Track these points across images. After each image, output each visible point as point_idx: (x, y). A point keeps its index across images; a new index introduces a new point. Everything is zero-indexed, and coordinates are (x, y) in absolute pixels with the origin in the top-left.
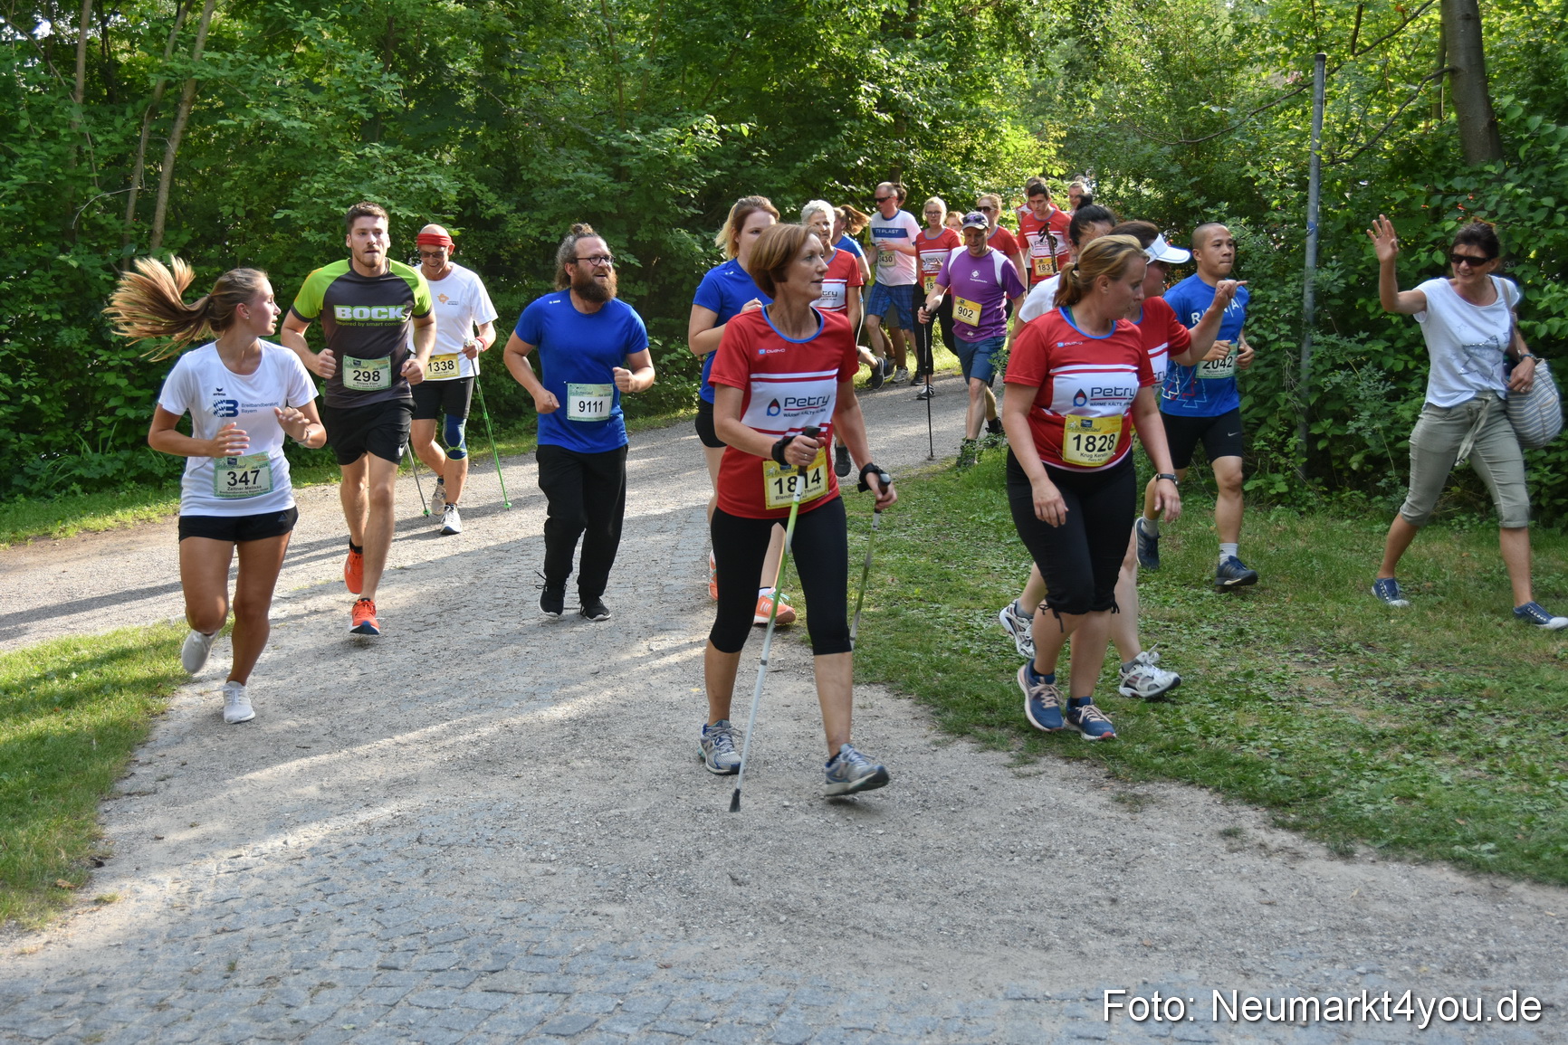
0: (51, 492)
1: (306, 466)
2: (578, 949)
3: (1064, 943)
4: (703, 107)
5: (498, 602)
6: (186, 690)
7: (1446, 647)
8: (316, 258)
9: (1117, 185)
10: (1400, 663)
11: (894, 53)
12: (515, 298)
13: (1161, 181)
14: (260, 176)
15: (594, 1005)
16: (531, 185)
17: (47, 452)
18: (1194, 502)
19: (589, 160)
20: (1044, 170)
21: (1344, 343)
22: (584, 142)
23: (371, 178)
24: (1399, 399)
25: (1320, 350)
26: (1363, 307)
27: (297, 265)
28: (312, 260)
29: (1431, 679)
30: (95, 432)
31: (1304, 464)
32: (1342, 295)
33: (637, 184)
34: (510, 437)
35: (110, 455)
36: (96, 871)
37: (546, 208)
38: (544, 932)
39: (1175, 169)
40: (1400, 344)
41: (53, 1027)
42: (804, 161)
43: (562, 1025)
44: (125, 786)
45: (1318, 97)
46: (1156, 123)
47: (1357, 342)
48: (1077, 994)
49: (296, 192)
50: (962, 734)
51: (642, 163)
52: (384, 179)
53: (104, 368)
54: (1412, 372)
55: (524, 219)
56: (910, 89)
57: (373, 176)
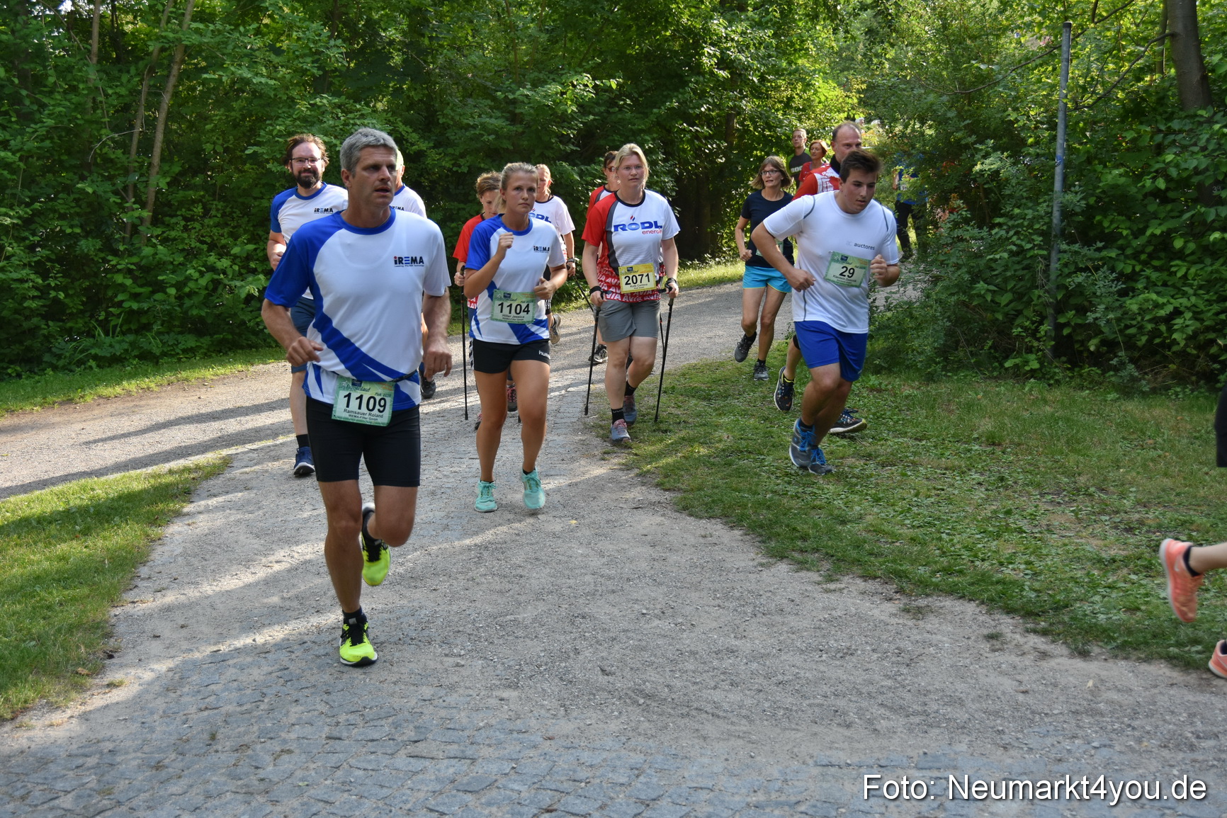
0: (73, 367)
2: (481, 724)
3: (861, 722)
4: (580, 65)
6: (176, 520)
7: (1164, 490)
9: (906, 127)
10: (1127, 503)
11: (730, 23)
13: (940, 123)
14: (235, 120)
15: (494, 768)
16: (446, 127)
17: (70, 335)
18: (965, 376)
19: (491, 108)
20: (848, 115)
21: (1085, 251)
22: (487, 93)
23: (321, 122)
24: (1127, 295)
25: (1066, 256)
26: (1100, 223)
27: (263, 190)
28: (274, 186)
29: (1152, 516)
30: (107, 320)
31: (1053, 346)
32: (1083, 213)
33: (529, 127)
35: (119, 338)
36: (107, 662)
37: (457, 145)
38: (454, 710)
39: (952, 114)
40: (1129, 251)
41: (75, 783)
42: (660, 108)
43: (469, 784)
44: (130, 596)
45: (1065, 56)
46: (937, 78)
47: (1095, 250)
48: (871, 762)
49: (262, 133)
50: (782, 558)
51: (532, 111)
52: (331, 122)
53: (114, 270)
54: (1138, 274)
55: (440, 154)
56: (743, 51)
57: (322, 120)
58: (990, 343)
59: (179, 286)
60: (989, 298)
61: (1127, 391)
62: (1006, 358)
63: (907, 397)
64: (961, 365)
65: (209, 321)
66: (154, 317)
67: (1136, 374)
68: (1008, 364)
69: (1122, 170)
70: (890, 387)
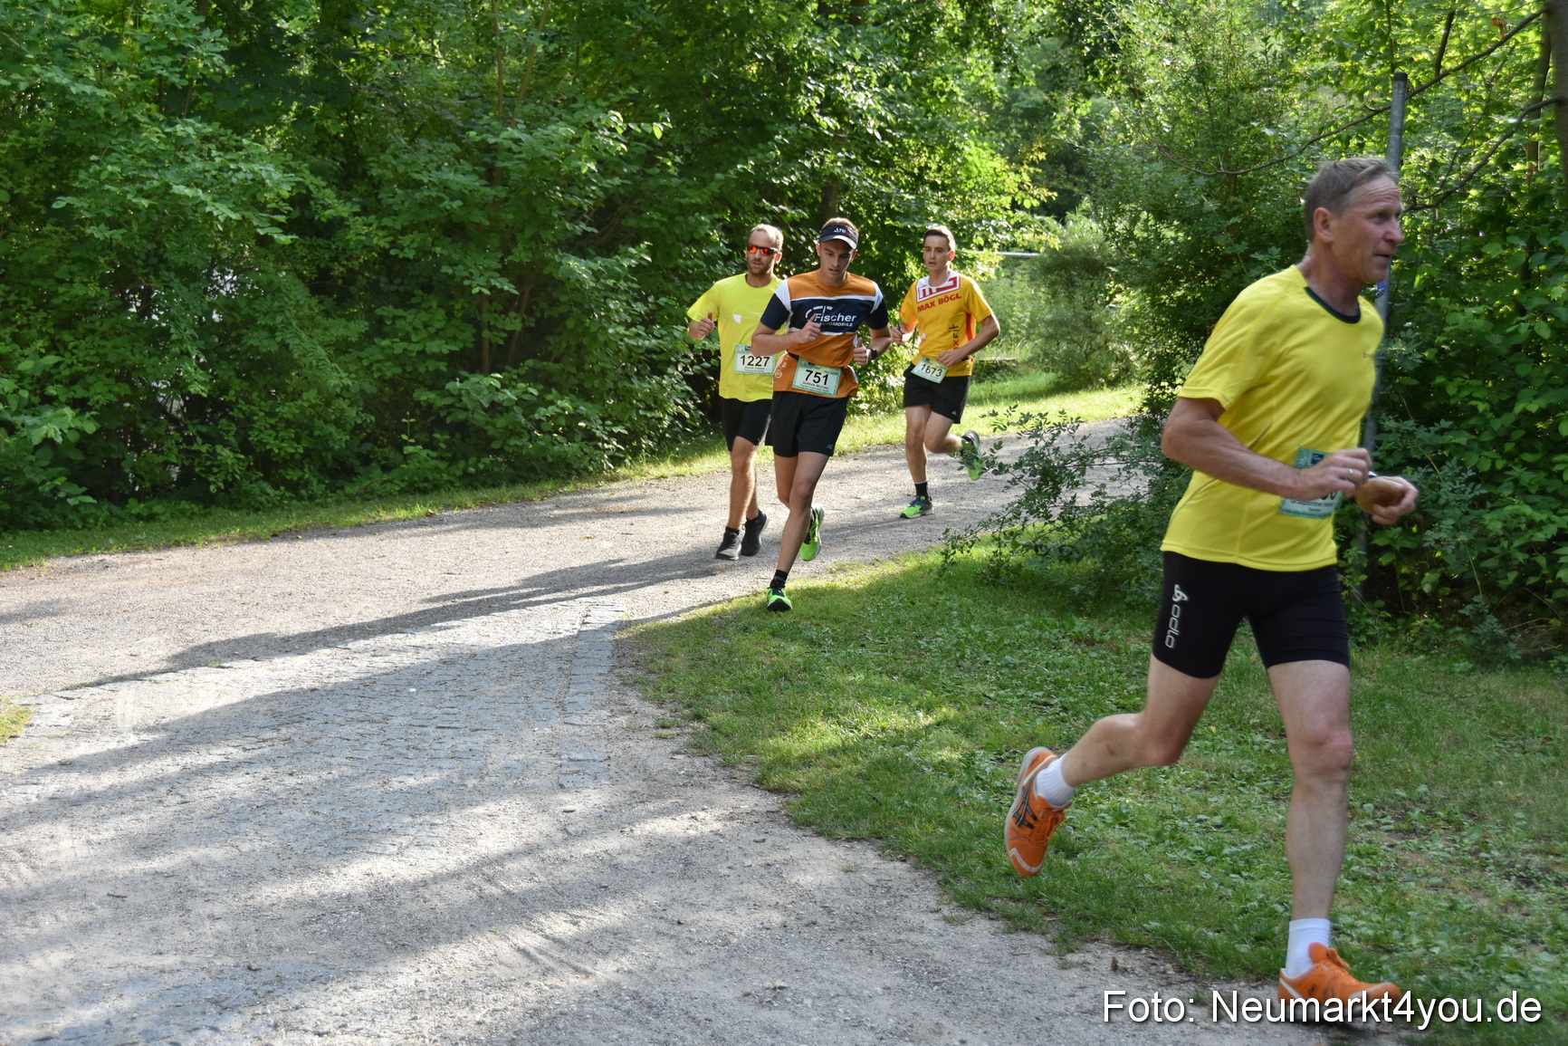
1: (76, 528)
4: (605, 99)
5: (350, 715)
8: (102, 260)
9: (1134, 222)
11: (844, 39)
12: (352, 325)
13: (1183, 221)
16: (377, 185)
19: (457, 157)
20: (1013, 200)
21: (1421, 433)
23: (183, 162)
24: (1482, 506)
25: (1391, 438)
26: (1442, 388)
27: (75, 268)
28: (92, 264)
31: (1363, 582)
32: (1415, 372)
33: (515, 190)
34: (339, 503)
37: (396, 214)
39: (1211, 205)
40: (1486, 437)
42: (725, 172)
45: (1397, 125)
47: (1436, 433)
49: (82, 175)
50: (982, 909)
51: (523, 166)
52: (199, 165)
54: (1501, 473)
55: (370, 225)
56: (861, 89)
57: (183, 160)
61: (1486, 659)
63: (1139, 654)
67: (1501, 632)
69: (1481, 309)
70: (1107, 637)
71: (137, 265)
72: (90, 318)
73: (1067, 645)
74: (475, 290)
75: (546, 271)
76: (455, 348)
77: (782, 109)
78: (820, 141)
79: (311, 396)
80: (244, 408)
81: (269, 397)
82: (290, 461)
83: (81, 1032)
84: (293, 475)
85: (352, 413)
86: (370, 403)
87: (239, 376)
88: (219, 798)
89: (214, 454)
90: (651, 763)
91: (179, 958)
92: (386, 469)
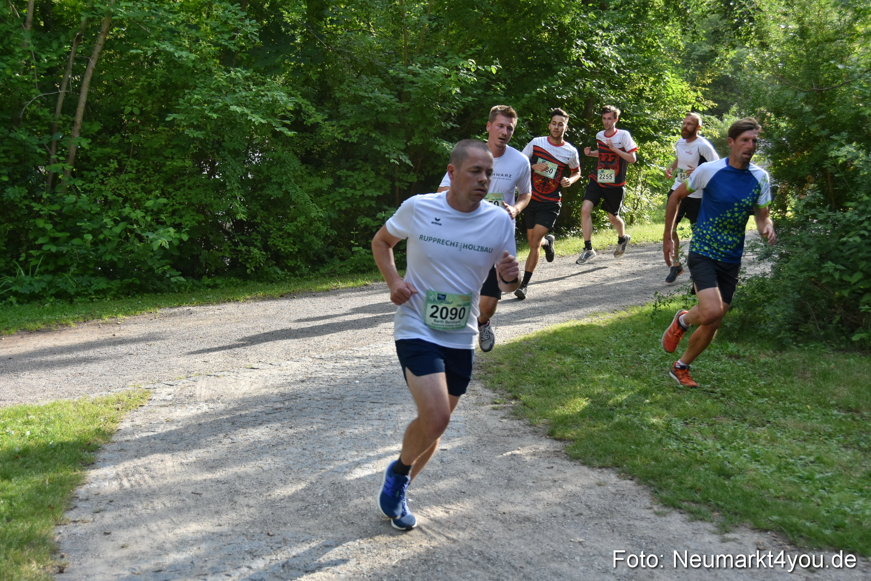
1: (175, 292)
4: (464, 53)
5: (323, 395)
6: (107, 447)
12: (324, 181)
13: (791, 118)
16: (337, 103)
18: (815, 347)
19: (382, 86)
20: (693, 107)
22: (379, 72)
23: (234, 92)
27: (174, 151)
30: (27, 261)
33: (414, 104)
34: (316, 278)
35: (37, 278)
36: (57, 576)
37: (348, 118)
39: (807, 108)
42: (530, 93)
44: (71, 515)
46: (795, 79)
49: (181, 101)
50: (676, 507)
51: (420, 91)
52: (243, 93)
53: (38, 215)
55: (333, 126)
56: (606, 45)
57: (234, 91)
58: (838, 318)
59: (94, 233)
60: (837, 276)
62: (852, 332)
63: (765, 364)
64: (809, 338)
65: (121, 265)
66: (71, 259)
68: (855, 338)
70: (747, 354)
71: (207, 149)
72: (182, 178)
73: (724, 359)
74: (392, 161)
75: (431, 149)
76: (381, 194)
77: (562, 58)
78: (584, 74)
79: (302, 219)
80: (265, 226)
81: (279, 220)
82: (291, 255)
83: (178, 568)
84: (291, 263)
85: (324, 229)
86: (333, 224)
87: (262, 209)
88: (252, 440)
89: (249, 251)
90: (489, 423)
91: (230, 528)
92: (342, 259)
